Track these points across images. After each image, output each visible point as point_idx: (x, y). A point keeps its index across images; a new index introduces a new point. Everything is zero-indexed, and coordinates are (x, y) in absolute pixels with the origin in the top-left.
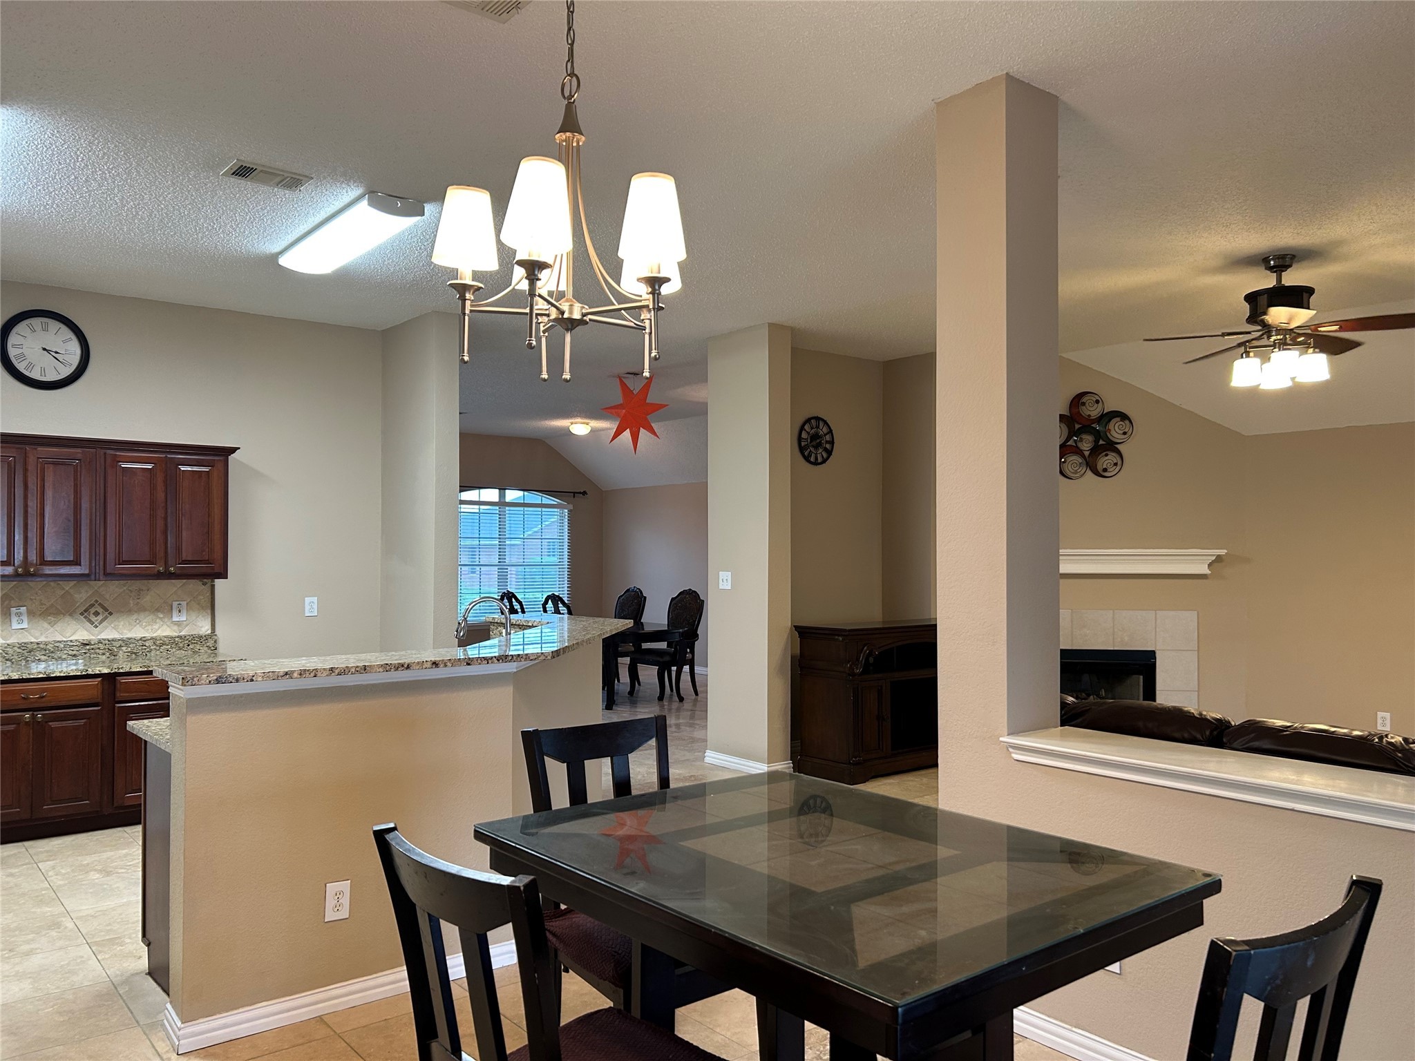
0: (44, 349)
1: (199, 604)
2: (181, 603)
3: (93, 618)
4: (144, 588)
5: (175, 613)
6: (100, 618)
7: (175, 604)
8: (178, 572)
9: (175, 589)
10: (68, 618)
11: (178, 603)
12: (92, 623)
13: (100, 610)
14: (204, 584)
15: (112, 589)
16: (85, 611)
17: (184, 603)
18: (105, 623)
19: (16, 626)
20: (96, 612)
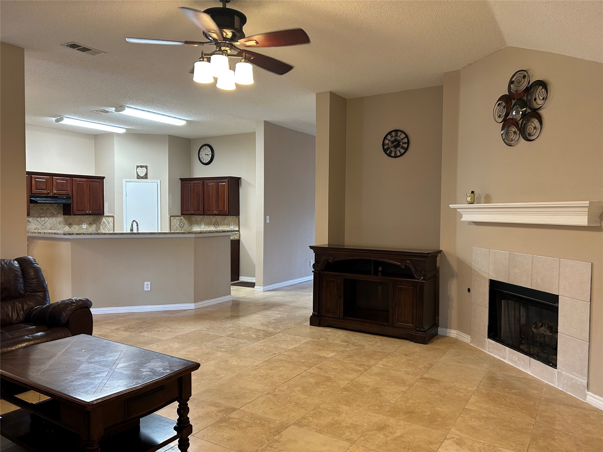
0: (206, 154)
1: (236, 222)
3: (215, 226)
4: (225, 218)
5: (231, 225)
6: (217, 226)
7: (231, 223)
8: (219, 214)
9: (231, 219)
10: (211, 226)
12: (215, 227)
13: (217, 224)
14: (237, 218)
15: (219, 218)
16: (214, 224)
17: (233, 222)
18: (218, 228)
19: (202, 227)
20: (216, 224)
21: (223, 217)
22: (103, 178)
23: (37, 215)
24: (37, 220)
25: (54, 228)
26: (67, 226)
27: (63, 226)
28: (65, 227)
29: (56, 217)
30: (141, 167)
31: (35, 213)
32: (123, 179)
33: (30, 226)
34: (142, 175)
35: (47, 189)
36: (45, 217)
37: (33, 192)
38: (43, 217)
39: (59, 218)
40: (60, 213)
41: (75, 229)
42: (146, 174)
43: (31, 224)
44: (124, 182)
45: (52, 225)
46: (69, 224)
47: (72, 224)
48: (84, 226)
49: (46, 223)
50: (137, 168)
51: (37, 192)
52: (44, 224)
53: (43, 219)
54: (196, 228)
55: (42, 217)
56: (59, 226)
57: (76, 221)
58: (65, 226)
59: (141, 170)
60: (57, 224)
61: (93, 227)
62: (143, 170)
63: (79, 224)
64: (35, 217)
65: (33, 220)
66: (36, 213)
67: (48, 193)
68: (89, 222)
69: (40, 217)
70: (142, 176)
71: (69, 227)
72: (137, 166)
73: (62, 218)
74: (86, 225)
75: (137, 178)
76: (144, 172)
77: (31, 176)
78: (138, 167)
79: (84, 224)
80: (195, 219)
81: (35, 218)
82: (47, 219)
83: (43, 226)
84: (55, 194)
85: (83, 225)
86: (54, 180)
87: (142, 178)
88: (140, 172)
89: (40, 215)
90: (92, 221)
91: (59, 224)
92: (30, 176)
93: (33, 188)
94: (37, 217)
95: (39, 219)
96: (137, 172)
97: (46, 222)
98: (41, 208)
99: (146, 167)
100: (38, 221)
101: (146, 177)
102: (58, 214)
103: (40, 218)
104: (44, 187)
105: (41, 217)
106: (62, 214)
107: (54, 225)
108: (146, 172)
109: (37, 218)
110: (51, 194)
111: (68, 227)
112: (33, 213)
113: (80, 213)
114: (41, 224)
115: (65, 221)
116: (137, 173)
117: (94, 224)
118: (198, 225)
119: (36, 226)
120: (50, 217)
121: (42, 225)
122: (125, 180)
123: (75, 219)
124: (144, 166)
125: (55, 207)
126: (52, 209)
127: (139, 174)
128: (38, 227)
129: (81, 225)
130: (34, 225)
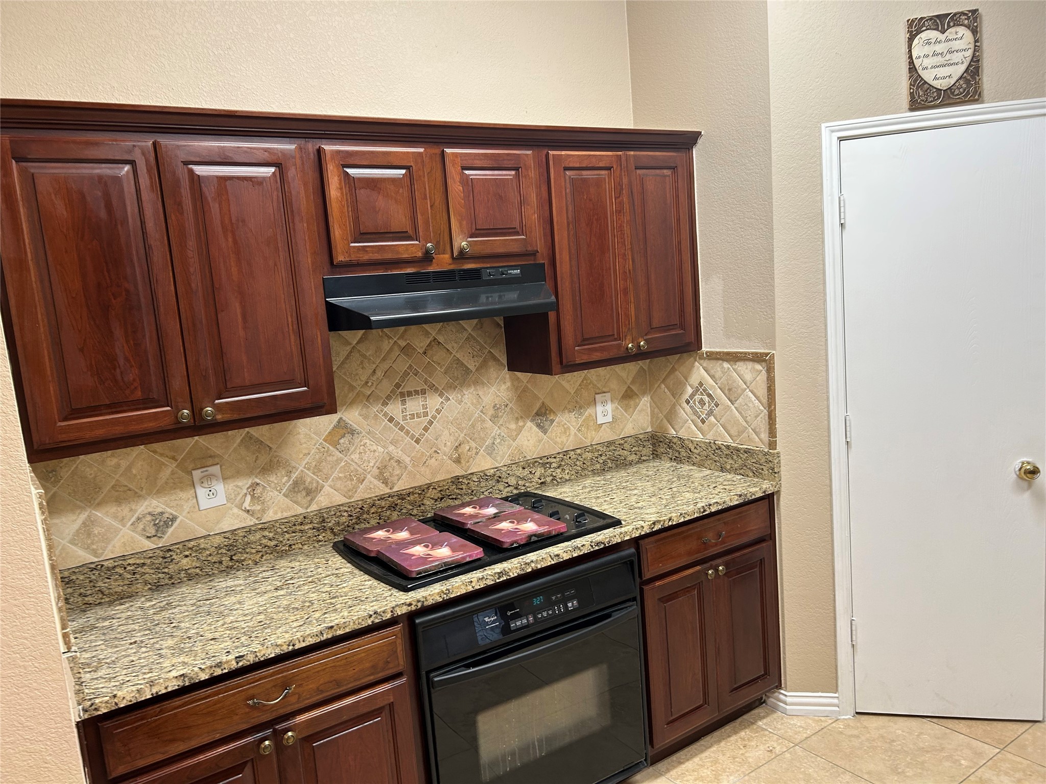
22: (691, 139)
23: (387, 386)
24: (385, 415)
25: (473, 445)
26: (529, 424)
27: (513, 426)
28: (520, 430)
29: (476, 382)
30: (940, 22)
31: (374, 378)
32: (823, 126)
33: (355, 457)
34: (945, 76)
35: (415, 228)
36: (423, 392)
37: (340, 258)
38: (417, 392)
39: (493, 389)
40: (495, 359)
41: (566, 430)
42: (974, 70)
43: (357, 441)
44: (828, 140)
45: (461, 430)
46: (537, 414)
47: (551, 411)
48: (605, 412)
49: (431, 423)
50: (911, 40)
51: (366, 257)
52: (426, 429)
53: (414, 405)
55: (410, 394)
56: (496, 430)
57: (568, 392)
58: (521, 424)
59: (939, 48)
60: (484, 421)
61: (642, 410)
62: (957, 45)
63: (581, 408)
64: (378, 398)
65: (366, 417)
66: (379, 374)
67: (427, 257)
68: (624, 389)
69: (402, 395)
70: (943, 84)
71: (538, 426)
72: (911, 23)
73: (503, 387)
74: (609, 407)
75: (915, 105)
78: (915, 28)
79: (604, 403)
81: (375, 408)
82: (434, 401)
83: (417, 441)
84: (462, 255)
85: (599, 409)
86: (453, 172)
87: (946, 98)
88: (927, 62)
89: (398, 386)
90: (633, 382)
91: (495, 418)
92: (311, 146)
93: (337, 233)
94: (389, 397)
95: (395, 409)
96: (911, 62)
97: (434, 417)
98: (403, 343)
99: (973, 19)
100: (391, 420)
101: (969, 88)
102: (483, 365)
103: (404, 402)
104: (399, 218)
105: (405, 396)
106: (502, 364)
107: (473, 426)
109: (385, 404)
110: (443, 262)
111: (535, 428)
112: (364, 378)
113: (596, 356)
114: (407, 433)
115: (520, 398)
116: (912, 68)
117: (644, 393)
119: (384, 447)
120: (451, 387)
121: (412, 437)
122: (833, 131)
123: (563, 383)
124: (963, 13)
125: (470, 330)
126: (455, 345)
127: (928, 76)
128: (397, 452)
129: (590, 411)
130: (375, 447)
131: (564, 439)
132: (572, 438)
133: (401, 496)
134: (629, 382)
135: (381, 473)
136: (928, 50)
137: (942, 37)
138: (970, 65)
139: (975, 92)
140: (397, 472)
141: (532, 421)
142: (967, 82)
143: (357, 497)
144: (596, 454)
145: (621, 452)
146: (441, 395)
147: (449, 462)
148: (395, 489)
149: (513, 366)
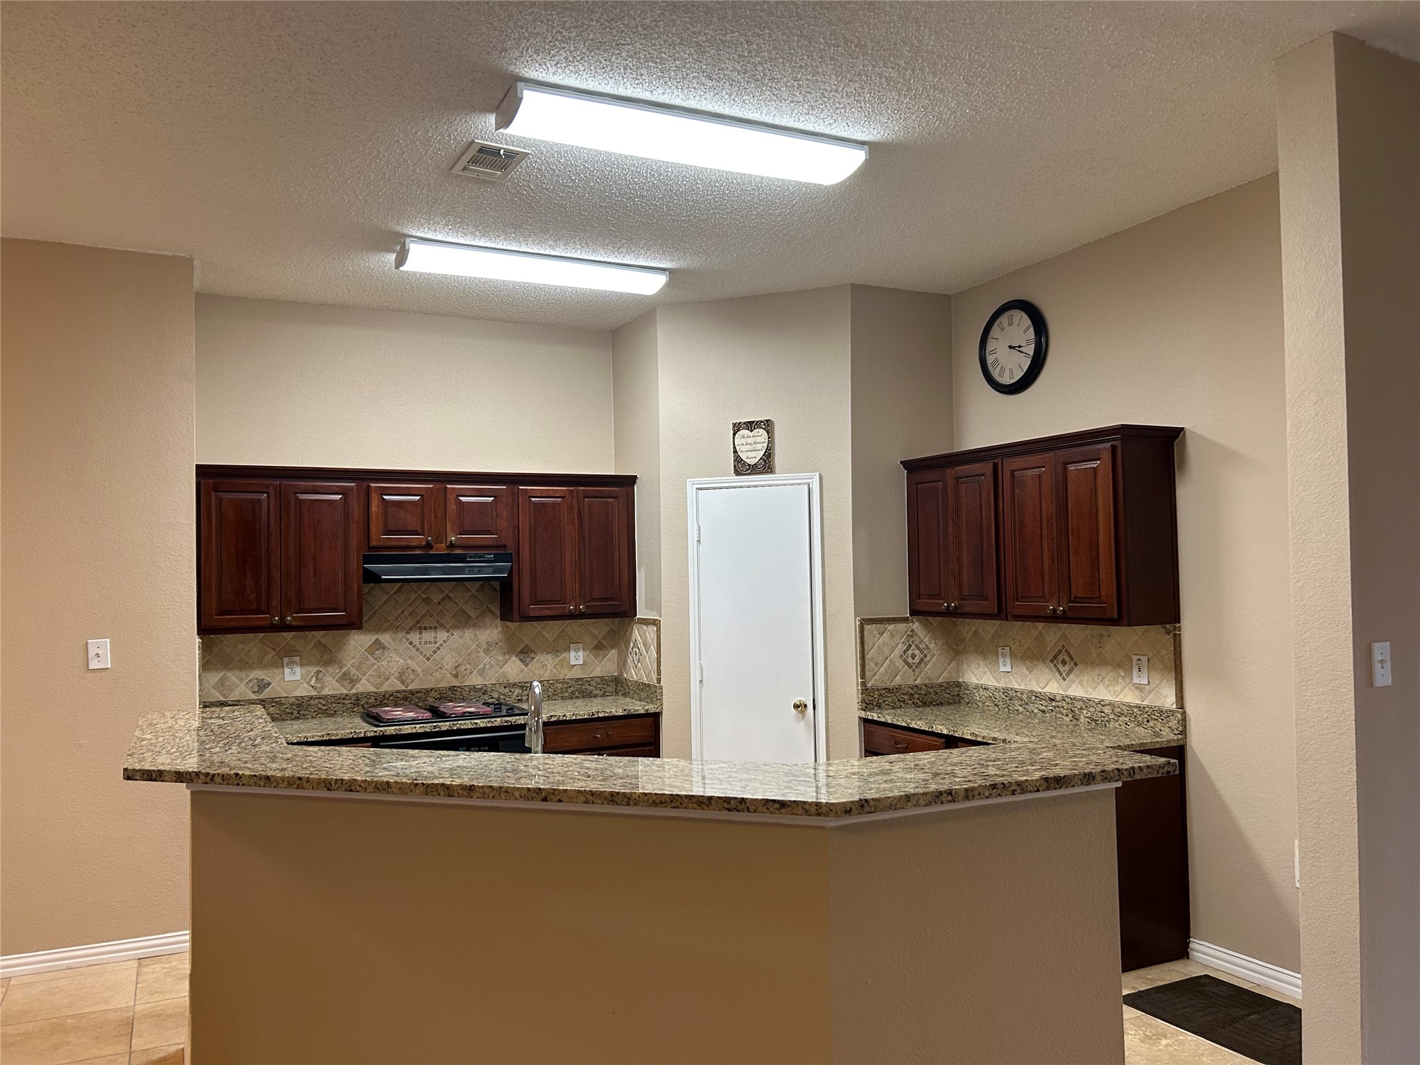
1: (1162, 662)
2: (1141, 657)
3: (1060, 666)
4: (1105, 633)
5: (1135, 672)
6: (1067, 668)
7: (1135, 658)
8: (1070, 614)
9: (1136, 637)
10: (1041, 665)
11: (1137, 657)
12: (1059, 671)
13: (1067, 659)
14: (1168, 633)
15: (1077, 633)
16: (1055, 657)
17: (1145, 659)
18: (1072, 676)
19: (1002, 669)
20: (1064, 660)
21: (1098, 629)
22: (631, 480)
23: (410, 622)
24: (407, 639)
25: (469, 667)
26: (514, 658)
27: (501, 658)
28: (506, 662)
29: (475, 626)
30: (751, 426)
31: (403, 616)
32: (688, 480)
33: (384, 663)
34: (752, 456)
35: (423, 529)
36: (436, 628)
37: (374, 543)
38: (431, 628)
39: (488, 632)
40: (490, 611)
41: (544, 666)
42: (768, 455)
43: (386, 654)
44: (691, 490)
45: (461, 656)
46: (521, 652)
47: (532, 651)
48: (577, 657)
49: (438, 648)
50: (734, 434)
51: (390, 544)
52: (435, 652)
53: (428, 636)
54: (976, 672)
55: (425, 628)
56: (487, 659)
57: (547, 639)
58: (507, 657)
59: (749, 440)
60: (478, 652)
61: (609, 659)
62: (758, 440)
63: (557, 651)
64: (404, 629)
65: (394, 640)
66: (406, 613)
67: (429, 546)
68: (596, 642)
69: (420, 628)
70: (752, 462)
71: (521, 660)
72: (734, 425)
73: (496, 631)
74: (581, 653)
75: (737, 472)
76: (759, 446)
77: (369, 486)
78: (737, 428)
79: (577, 650)
80: (971, 633)
81: (401, 635)
82: (442, 635)
83: (428, 659)
84: (452, 546)
85: (573, 654)
86: (451, 497)
87: (753, 470)
88: (743, 448)
89: (418, 622)
90: (604, 638)
91: (486, 651)
92: (364, 484)
93: (373, 530)
94: (411, 629)
95: (414, 637)
96: (734, 447)
97: (442, 645)
98: (424, 596)
99: (768, 425)
100: (411, 643)
101: (766, 465)
102: (482, 615)
103: (421, 633)
104: (412, 522)
105: (422, 629)
106: (496, 616)
107: (470, 654)
108: (766, 444)
109: (408, 633)
110: (440, 549)
111: (518, 661)
112: (396, 615)
113: (547, 613)
114: (421, 653)
115: (508, 640)
116: (735, 452)
117: (613, 647)
118: (985, 658)
119: (404, 660)
120: (456, 627)
121: (425, 656)
122: (693, 484)
123: (544, 633)
124: (762, 422)
125: (474, 591)
126: (462, 601)
127: (743, 456)
128: (413, 664)
129: (565, 655)
130: (398, 659)
131: (541, 672)
132: (548, 672)
133: (412, 692)
134: (600, 638)
135: (401, 676)
136: (743, 441)
137: (751, 434)
138: (766, 452)
139: (769, 468)
140: (412, 677)
141: (516, 656)
142: (765, 461)
143: (383, 689)
144: (566, 686)
145: (588, 687)
146: (448, 631)
147: (449, 675)
148: (409, 688)
149: (504, 616)
